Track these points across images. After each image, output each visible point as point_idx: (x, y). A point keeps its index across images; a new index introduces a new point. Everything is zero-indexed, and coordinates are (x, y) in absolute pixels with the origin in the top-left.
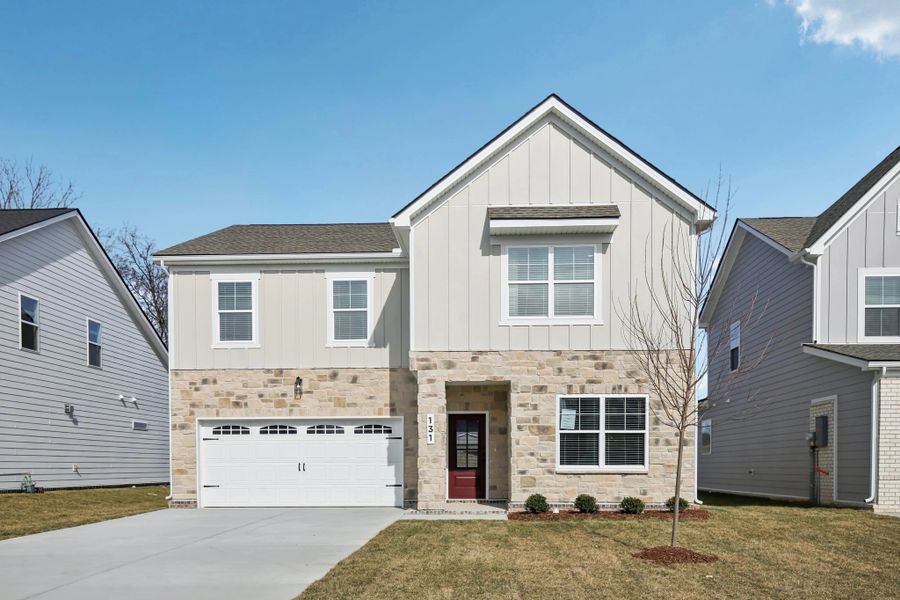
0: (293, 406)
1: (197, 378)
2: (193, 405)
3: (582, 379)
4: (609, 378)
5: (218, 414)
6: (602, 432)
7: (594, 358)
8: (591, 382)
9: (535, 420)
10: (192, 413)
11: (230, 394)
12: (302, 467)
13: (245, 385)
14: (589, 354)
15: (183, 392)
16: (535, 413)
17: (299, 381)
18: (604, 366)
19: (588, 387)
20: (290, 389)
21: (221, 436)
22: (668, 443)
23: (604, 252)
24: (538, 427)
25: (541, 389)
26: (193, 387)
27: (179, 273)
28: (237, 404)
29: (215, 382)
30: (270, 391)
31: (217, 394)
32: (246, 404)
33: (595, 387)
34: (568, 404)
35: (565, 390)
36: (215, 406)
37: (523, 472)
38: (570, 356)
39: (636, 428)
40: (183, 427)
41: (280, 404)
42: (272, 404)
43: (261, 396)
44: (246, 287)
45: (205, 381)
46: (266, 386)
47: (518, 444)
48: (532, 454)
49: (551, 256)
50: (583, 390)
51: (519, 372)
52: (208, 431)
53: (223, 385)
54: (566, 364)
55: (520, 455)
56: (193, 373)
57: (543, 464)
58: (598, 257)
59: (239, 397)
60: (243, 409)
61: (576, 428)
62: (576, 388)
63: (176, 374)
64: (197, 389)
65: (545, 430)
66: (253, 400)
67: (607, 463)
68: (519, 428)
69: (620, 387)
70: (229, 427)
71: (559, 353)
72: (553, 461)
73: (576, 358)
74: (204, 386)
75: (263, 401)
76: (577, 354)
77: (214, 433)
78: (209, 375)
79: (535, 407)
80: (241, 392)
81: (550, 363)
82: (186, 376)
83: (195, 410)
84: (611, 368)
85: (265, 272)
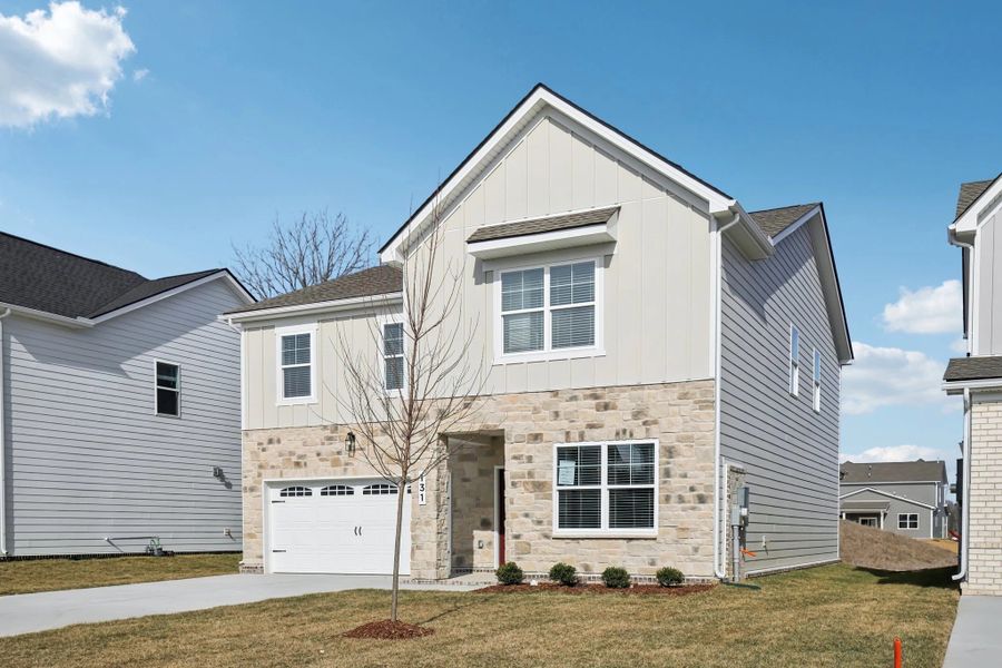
0: (347, 464)
1: (264, 437)
2: (261, 467)
3: (581, 424)
4: (612, 420)
5: (281, 475)
6: (604, 487)
7: (595, 397)
8: (591, 426)
9: (530, 474)
10: (260, 475)
11: (291, 453)
12: (358, 531)
13: (305, 444)
14: (589, 392)
15: (252, 453)
16: (529, 466)
17: (352, 437)
18: (606, 407)
19: (588, 433)
20: (342, 446)
21: (287, 498)
22: (681, 499)
23: (606, 265)
24: (533, 483)
25: (537, 437)
26: (261, 447)
27: (249, 330)
28: (297, 464)
29: (279, 441)
30: (327, 449)
31: (281, 455)
32: (305, 464)
33: (596, 432)
34: (565, 454)
35: (562, 437)
36: (279, 467)
37: (517, 537)
38: (569, 396)
39: (647, 483)
40: (252, 490)
41: (336, 463)
42: (329, 463)
43: (318, 455)
44: (305, 339)
45: (270, 441)
46: (323, 444)
47: (512, 503)
48: (527, 515)
49: (547, 278)
50: (582, 438)
51: (515, 419)
52: (275, 493)
53: (286, 445)
54: (564, 406)
55: (515, 516)
56: (261, 433)
57: (539, 527)
58: (599, 272)
59: (300, 457)
60: (303, 470)
61: (576, 484)
62: (575, 435)
63: (247, 435)
64: (264, 450)
65: (540, 487)
66: (312, 459)
67: (612, 525)
68: (514, 484)
69: (624, 431)
70: (293, 489)
71: (555, 393)
72: (550, 523)
73: (574, 398)
74: (271, 446)
75: (322, 460)
76: (576, 393)
77: (282, 495)
78: (274, 435)
79: (530, 459)
80: (300, 452)
81: (546, 406)
82: (255, 437)
83: (262, 471)
84: (614, 408)
85: (323, 321)
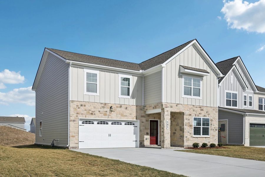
0: (109, 115)
1: (79, 104)
2: (77, 113)
3: (198, 113)
4: (203, 113)
5: (86, 117)
6: (202, 127)
7: (200, 108)
8: (200, 114)
9: (189, 123)
10: (77, 116)
11: (90, 110)
12: (110, 135)
13: (95, 108)
14: (199, 106)
15: (74, 108)
17: (111, 108)
18: (202, 110)
19: (199, 115)
20: (108, 110)
21: (85, 124)
22: (213, 130)
23: (202, 81)
24: (190, 125)
25: (190, 115)
26: (78, 107)
27: (74, 67)
28: (92, 114)
29: (85, 106)
30: (102, 110)
31: (85, 110)
32: (95, 114)
33: (201, 115)
34: (195, 119)
35: (195, 115)
36: (85, 114)
37: (186, 137)
38: (196, 107)
39: (208, 126)
40: (74, 121)
41: (105, 115)
42: (103, 114)
43: (99, 111)
44: (95, 75)
45: (82, 105)
46: (101, 108)
47: (185, 129)
48: (188, 132)
49: (192, 80)
50: (198, 116)
51: (186, 110)
52: (80, 123)
53: (87, 107)
54: (195, 109)
55: (186, 132)
56: (78, 102)
57: (190, 135)
58: (201, 82)
59: (93, 112)
60: (94, 116)
61: (197, 126)
62: (197, 115)
63: (72, 102)
64: (79, 108)
65: (191, 126)
66: (97, 113)
67: (203, 135)
68: (186, 125)
69: (205, 115)
70: (87, 121)
71: (194, 106)
72: (192, 134)
73: (197, 107)
74: (81, 107)
75: (100, 113)
76: (197, 106)
77: (83, 123)
78: (83, 103)
79: (189, 120)
80: (93, 110)
81: (192, 108)
82: (75, 103)
83: (78, 115)
84: (203, 110)
85: (101, 71)
